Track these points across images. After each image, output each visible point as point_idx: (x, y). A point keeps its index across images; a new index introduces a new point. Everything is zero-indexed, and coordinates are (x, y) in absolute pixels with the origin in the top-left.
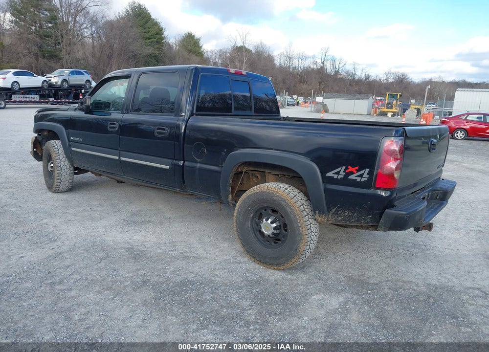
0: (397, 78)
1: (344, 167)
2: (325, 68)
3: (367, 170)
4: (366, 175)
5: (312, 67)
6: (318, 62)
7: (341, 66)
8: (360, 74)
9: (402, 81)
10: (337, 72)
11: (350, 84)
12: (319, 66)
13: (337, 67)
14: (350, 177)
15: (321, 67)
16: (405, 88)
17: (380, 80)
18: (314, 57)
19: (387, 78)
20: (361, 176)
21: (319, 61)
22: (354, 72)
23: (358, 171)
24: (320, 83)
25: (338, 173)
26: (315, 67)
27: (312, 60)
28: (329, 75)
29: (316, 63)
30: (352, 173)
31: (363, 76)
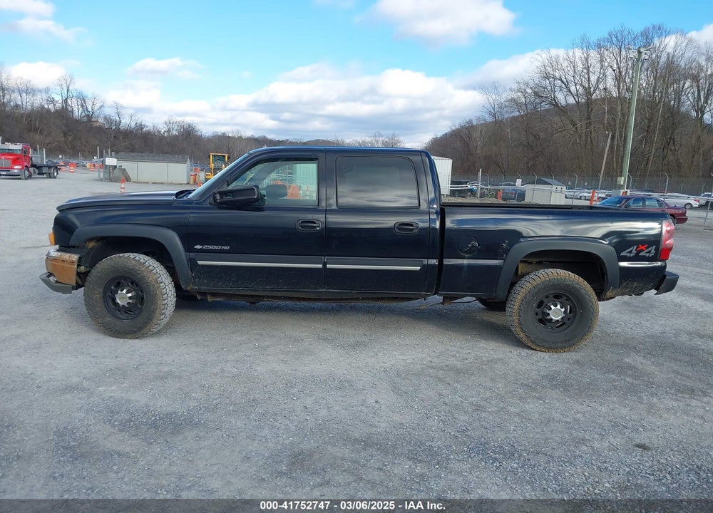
0: (182, 130)
1: (636, 246)
2: (69, 109)
3: (654, 247)
4: (653, 251)
5: (46, 106)
6: (56, 99)
7: (96, 107)
8: (126, 122)
9: (189, 134)
10: (89, 117)
11: (115, 137)
12: (59, 106)
13: (90, 110)
14: (640, 254)
15: (63, 107)
16: (195, 144)
17: (159, 132)
18: (47, 90)
19: (169, 131)
20: (649, 252)
21: (58, 98)
22: (118, 119)
23: (647, 248)
24: (65, 134)
25: (630, 252)
26: (51, 107)
27: (45, 96)
28: (78, 122)
29: (53, 101)
30: (642, 250)
31: (133, 124)
